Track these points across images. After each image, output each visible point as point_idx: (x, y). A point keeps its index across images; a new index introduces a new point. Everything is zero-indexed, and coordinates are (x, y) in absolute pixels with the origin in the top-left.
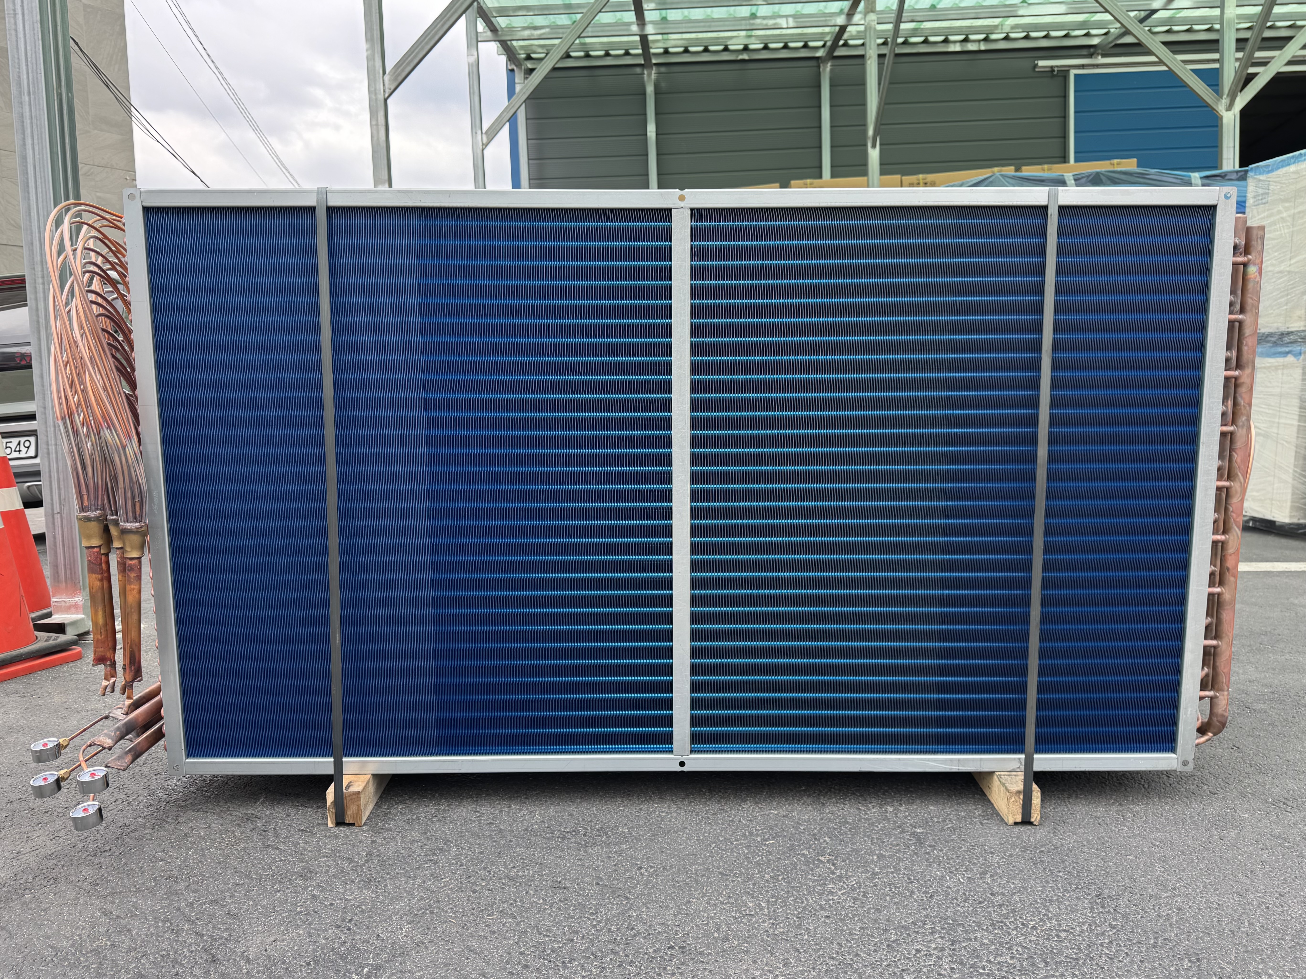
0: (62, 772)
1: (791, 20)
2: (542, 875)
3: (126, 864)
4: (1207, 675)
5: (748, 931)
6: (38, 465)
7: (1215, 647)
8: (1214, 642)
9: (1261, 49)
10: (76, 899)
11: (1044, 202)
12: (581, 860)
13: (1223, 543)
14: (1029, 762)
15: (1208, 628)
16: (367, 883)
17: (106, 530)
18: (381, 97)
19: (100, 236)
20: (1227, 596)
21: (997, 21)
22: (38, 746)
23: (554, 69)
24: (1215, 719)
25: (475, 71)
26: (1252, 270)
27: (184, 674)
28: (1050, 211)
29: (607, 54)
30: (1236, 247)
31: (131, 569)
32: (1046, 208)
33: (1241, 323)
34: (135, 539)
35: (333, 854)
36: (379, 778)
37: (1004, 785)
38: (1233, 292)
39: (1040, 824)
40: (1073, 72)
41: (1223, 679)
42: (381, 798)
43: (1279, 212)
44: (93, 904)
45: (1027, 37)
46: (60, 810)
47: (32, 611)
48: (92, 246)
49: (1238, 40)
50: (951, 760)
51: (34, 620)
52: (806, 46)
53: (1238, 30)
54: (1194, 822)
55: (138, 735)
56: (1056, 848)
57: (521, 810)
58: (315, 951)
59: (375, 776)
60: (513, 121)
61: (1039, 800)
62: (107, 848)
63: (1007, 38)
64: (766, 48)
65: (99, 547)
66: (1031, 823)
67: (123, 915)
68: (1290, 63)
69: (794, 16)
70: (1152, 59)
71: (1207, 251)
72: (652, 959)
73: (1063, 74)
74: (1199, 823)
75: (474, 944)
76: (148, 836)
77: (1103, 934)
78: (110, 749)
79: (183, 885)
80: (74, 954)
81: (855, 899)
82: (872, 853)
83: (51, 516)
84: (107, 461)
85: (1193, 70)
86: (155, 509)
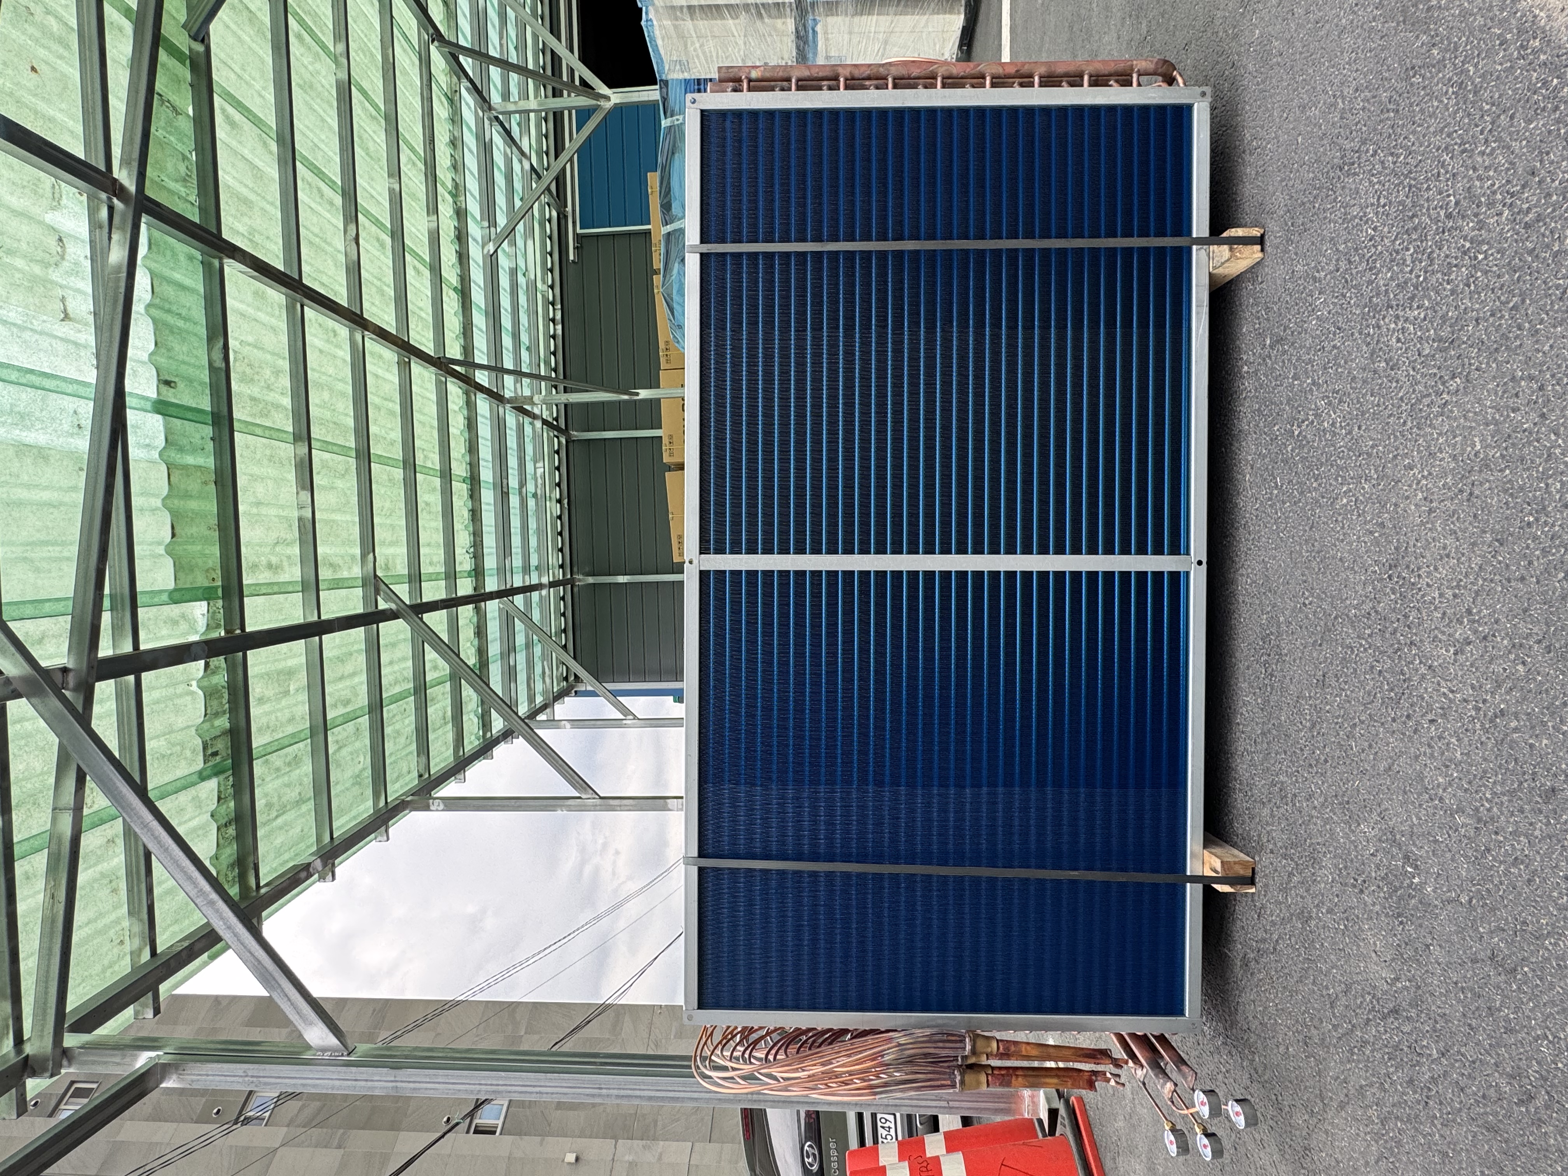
0: (1197, 1130)
1: (538, 465)
2: (1310, 697)
3: (1291, 1082)
4: (1117, 81)
5: (1374, 503)
6: (902, 1115)
7: (1090, 76)
8: (1086, 78)
9: (561, 76)
10: (1326, 1132)
11: (698, 256)
12: (1294, 660)
13: (993, 78)
14: (1200, 241)
15: (1072, 85)
16: (1315, 860)
17: (972, 1067)
18: (598, 801)
19: (720, 1047)
20: (1043, 70)
21: (539, 296)
22: (1173, 1149)
23: (575, 658)
24: (1160, 71)
25: (577, 723)
26: (754, 74)
27: (1104, 1011)
28: (705, 251)
29: (564, 614)
30: (735, 90)
31: (1007, 1049)
32: (702, 255)
33: (798, 80)
34: (980, 1043)
35: (1285, 890)
36: (1208, 843)
37: (1223, 264)
38: (772, 89)
39: (1263, 227)
40: (579, 231)
41: (1121, 66)
42: (1226, 842)
43: (695, 50)
44: (1332, 1118)
45: (551, 271)
46: (1234, 1136)
47: (1037, 1137)
48: (729, 1054)
49: (554, 96)
50: (1197, 313)
51: (1044, 1135)
52: (557, 452)
53: (546, 97)
54: (1263, 82)
55: (1162, 1057)
56: (1289, 211)
57: (1242, 714)
58: (1387, 915)
59: (1205, 847)
60: (615, 694)
61: (1238, 229)
62: (1274, 1097)
63: (552, 287)
64: (559, 485)
65: (987, 1075)
66: (1263, 236)
67: (1345, 1091)
68: (572, 51)
69: (535, 462)
70: (568, 166)
71: (738, 114)
72: (1403, 596)
73: (579, 238)
74: (1263, 76)
75: (1383, 765)
76: (1262, 1059)
77: (1383, 162)
78: (1176, 1085)
79: (1314, 1032)
80: (1386, 1142)
81: (1340, 401)
82: (1292, 385)
83: (950, 1110)
84: (911, 1061)
85: (577, 133)
86: (954, 1023)
